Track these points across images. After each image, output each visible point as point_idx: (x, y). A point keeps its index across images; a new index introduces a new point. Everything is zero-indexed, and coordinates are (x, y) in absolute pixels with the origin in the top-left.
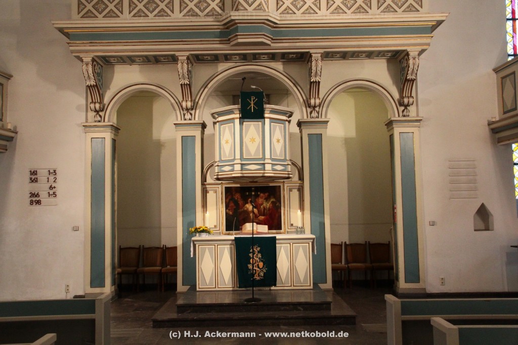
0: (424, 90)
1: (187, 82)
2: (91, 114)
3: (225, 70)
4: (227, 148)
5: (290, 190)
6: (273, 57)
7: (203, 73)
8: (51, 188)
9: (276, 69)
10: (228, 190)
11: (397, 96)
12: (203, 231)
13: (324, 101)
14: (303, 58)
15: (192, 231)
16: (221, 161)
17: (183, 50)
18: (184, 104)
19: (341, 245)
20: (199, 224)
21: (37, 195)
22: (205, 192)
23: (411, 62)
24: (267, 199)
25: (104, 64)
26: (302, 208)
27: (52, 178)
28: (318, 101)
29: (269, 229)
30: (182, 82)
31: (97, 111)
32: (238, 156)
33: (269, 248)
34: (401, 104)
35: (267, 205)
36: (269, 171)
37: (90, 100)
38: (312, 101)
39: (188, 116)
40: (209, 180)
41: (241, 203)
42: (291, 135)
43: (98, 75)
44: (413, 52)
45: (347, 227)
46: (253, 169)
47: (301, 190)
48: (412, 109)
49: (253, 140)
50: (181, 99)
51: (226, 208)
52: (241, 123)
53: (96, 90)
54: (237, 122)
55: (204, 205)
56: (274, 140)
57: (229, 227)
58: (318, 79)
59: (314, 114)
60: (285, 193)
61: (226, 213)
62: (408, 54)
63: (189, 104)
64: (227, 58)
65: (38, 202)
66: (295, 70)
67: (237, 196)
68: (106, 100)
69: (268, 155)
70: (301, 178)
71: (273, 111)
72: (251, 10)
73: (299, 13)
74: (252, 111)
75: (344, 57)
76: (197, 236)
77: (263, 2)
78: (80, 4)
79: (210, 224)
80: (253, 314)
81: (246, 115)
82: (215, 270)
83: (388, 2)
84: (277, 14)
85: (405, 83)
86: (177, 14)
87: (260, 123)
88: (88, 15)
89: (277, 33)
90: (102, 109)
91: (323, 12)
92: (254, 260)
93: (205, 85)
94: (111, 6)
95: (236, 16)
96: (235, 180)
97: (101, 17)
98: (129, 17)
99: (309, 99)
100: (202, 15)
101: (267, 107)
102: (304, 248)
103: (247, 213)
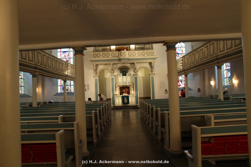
0: (156, 69)
2: (95, 74)
3: (119, 66)
4: (120, 81)
5: (131, 87)
6: (128, 63)
7: (115, 66)
8: (88, 88)
9: (128, 65)
10: (120, 88)
11: (151, 70)
12: (116, 95)
13: (137, 71)
14: (133, 63)
15: (114, 95)
16: (119, 83)
17: (112, 63)
18: (112, 72)
19: (142, 98)
20: (115, 94)
22: (116, 88)
23: (152, 64)
24: (127, 89)
25: (97, 65)
26: (134, 91)
27: (88, 86)
28: (136, 71)
29: (128, 94)
30: (111, 68)
31: (96, 74)
32: (122, 82)
33: (128, 98)
34: (151, 71)
35: (127, 90)
36: (127, 84)
37: (94, 72)
38: (135, 71)
39: (112, 74)
40: (117, 86)
41: (122, 90)
42: (131, 77)
43: (96, 67)
44: (153, 62)
45: (143, 94)
46: (125, 84)
47: (133, 87)
48: (153, 72)
49: (125, 79)
51: (120, 91)
52: (123, 76)
53: (96, 70)
55: (116, 90)
56: (128, 79)
57: (120, 94)
58: (136, 67)
59: (136, 73)
60: (130, 88)
61: (120, 92)
62: (152, 63)
63: (113, 72)
64: (119, 64)
65: (86, 90)
66: (132, 65)
67: (122, 89)
68: (97, 72)
69: (127, 82)
70: (133, 85)
71: (128, 74)
72: (123, 56)
73: (132, 56)
74: (124, 74)
75: (141, 63)
76: (115, 96)
77: (126, 54)
78: (93, 55)
79: (117, 94)
80: (125, 108)
81: (123, 75)
82: (118, 102)
83: (148, 53)
84: (128, 56)
85: (152, 67)
86: (110, 56)
87: (126, 76)
88: (95, 57)
89: (128, 59)
90: (97, 73)
91: (137, 55)
92: (125, 100)
93: (115, 68)
94: (99, 55)
95: (121, 57)
96: (121, 86)
97: (97, 57)
98: (102, 57)
99: (134, 71)
100: (115, 56)
101: (127, 74)
102: (134, 98)
103: (124, 92)
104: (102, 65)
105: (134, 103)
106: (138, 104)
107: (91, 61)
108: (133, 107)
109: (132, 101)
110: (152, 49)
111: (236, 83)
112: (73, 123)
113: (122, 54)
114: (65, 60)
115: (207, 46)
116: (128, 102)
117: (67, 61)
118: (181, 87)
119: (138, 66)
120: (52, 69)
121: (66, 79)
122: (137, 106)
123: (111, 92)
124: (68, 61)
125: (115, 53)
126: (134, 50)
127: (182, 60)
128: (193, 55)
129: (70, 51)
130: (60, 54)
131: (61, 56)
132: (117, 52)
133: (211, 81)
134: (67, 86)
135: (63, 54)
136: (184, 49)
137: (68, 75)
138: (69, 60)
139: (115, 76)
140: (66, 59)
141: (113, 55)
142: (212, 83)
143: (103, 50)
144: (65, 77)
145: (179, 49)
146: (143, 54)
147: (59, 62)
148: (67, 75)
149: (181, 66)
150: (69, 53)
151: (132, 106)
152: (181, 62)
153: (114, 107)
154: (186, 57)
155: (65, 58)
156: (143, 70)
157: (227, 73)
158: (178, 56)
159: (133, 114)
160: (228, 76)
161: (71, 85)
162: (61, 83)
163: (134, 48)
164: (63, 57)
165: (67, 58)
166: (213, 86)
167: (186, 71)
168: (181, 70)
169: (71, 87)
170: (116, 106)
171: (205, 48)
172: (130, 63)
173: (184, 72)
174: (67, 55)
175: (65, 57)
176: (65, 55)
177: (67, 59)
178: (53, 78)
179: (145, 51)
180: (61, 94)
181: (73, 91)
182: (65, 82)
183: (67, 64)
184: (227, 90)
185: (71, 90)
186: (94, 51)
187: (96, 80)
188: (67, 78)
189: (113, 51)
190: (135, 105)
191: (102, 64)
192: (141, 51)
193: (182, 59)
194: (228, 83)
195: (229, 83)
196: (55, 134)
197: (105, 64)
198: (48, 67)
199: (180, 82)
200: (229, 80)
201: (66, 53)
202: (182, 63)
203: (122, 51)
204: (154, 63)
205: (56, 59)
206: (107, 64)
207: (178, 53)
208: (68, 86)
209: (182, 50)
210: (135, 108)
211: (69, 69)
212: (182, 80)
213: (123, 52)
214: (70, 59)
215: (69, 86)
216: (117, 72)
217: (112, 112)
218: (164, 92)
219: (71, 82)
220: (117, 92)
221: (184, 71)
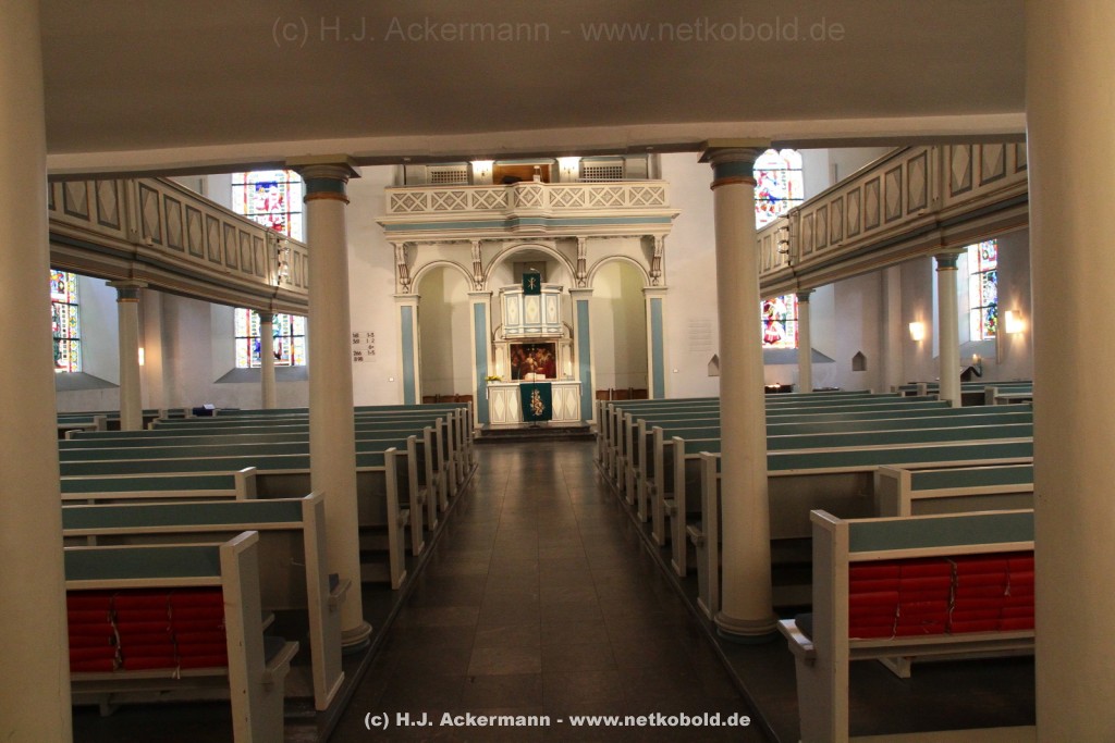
0: (670, 265)
1: (478, 260)
2: (400, 287)
3: (509, 249)
4: (512, 316)
5: (563, 346)
6: (547, 239)
7: (491, 251)
8: (370, 347)
9: (551, 248)
11: (648, 269)
12: (496, 379)
13: (589, 273)
14: (573, 240)
15: (484, 381)
16: (508, 325)
17: (475, 236)
18: (476, 278)
19: (608, 392)
20: (490, 374)
21: (359, 353)
22: (494, 348)
23: (656, 244)
24: (544, 354)
25: (410, 247)
26: (573, 360)
27: (370, 339)
28: (584, 274)
29: (547, 377)
30: (475, 261)
31: (405, 284)
32: (521, 322)
33: (546, 391)
34: (652, 276)
35: (545, 358)
36: (545, 334)
37: (399, 276)
38: (580, 274)
39: (479, 287)
40: (497, 339)
41: (523, 357)
42: (563, 300)
43: (406, 255)
44: (658, 236)
45: (613, 376)
46: (533, 333)
47: (571, 346)
48: (661, 281)
49: (533, 310)
50: (473, 273)
51: (512, 362)
52: (524, 297)
53: (405, 268)
54: (520, 295)
55: (494, 359)
56: (549, 309)
57: (514, 377)
58: (583, 257)
59: (582, 284)
60: (558, 349)
61: (512, 367)
62: (654, 238)
63: (480, 278)
64: (510, 240)
65: (361, 359)
66: (565, 248)
67: (520, 352)
68: (411, 275)
69: (544, 321)
70: (572, 336)
71: (547, 288)
72: (529, 205)
73: (567, 206)
74: (532, 289)
75: (605, 237)
76: (490, 383)
77: (539, 199)
78: (393, 199)
79: (499, 375)
80: (534, 435)
81: (528, 291)
82: (505, 409)
83: (639, 196)
84: (550, 206)
85: (654, 259)
86: (470, 207)
87: (537, 297)
88: (400, 209)
89: (550, 222)
90: (409, 283)
91: (587, 205)
92: (535, 401)
93: (492, 262)
94: (418, 202)
95: (518, 212)
96: (519, 339)
97: (409, 210)
98: (432, 210)
99: (577, 272)
100: (490, 207)
101: (543, 285)
102: (573, 391)
103: (528, 365)
104: (435, 247)
105: (571, 413)
106: (589, 422)
107: (383, 226)
108: (569, 433)
109: (564, 406)
110: (657, 175)
111: (1018, 334)
112: (300, 502)
113: (521, 197)
114: (265, 222)
115: (898, 164)
116: (548, 413)
117: (275, 226)
118: (780, 345)
119: (591, 251)
120: (206, 262)
121: (271, 307)
122: (587, 428)
123: (474, 366)
124: (281, 225)
125: (490, 191)
126: (576, 181)
127: (788, 228)
128: (835, 205)
129: (288, 183)
130: (245, 195)
131: (248, 205)
132: (502, 188)
133: (913, 320)
134: (277, 339)
135: (256, 194)
136: (797, 179)
137: (279, 292)
138: (286, 224)
139: (491, 294)
140: (271, 219)
141: (482, 200)
142: (918, 330)
143: (439, 179)
144: (267, 301)
145: (775, 177)
146: (616, 197)
147: (240, 231)
148: (273, 291)
149: (782, 252)
150: (285, 192)
151: (565, 429)
152: (784, 235)
153: (484, 432)
154: (803, 213)
155: (265, 212)
156: (615, 269)
157: (983, 289)
158: (771, 209)
159: (568, 464)
160: (987, 304)
161: (292, 336)
162: (251, 324)
163: (575, 171)
164: (259, 209)
165: (275, 211)
166: (921, 345)
167: (803, 275)
168: (783, 273)
169: (292, 343)
170: (493, 428)
171: (886, 174)
172: (559, 240)
173: (794, 281)
174: (277, 198)
175: (267, 208)
176: (267, 201)
177: (277, 219)
178: (213, 305)
179: (627, 187)
180: (249, 375)
181: (302, 360)
182: (266, 319)
183: (274, 241)
184: (979, 360)
185: (293, 356)
186: (396, 184)
187: (405, 311)
188: (275, 301)
189: (480, 183)
190: (579, 425)
191: (433, 243)
192: (607, 187)
193: (786, 222)
194: (985, 330)
195: (991, 332)
196: (218, 547)
197: (446, 242)
198: (191, 253)
199: (775, 324)
200: (991, 320)
201: (272, 188)
202: (788, 243)
203: (521, 185)
204: (663, 237)
205: (223, 218)
206: (453, 242)
207: (774, 195)
208: (283, 340)
209: (790, 184)
210: (577, 436)
211: (285, 263)
212: (784, 315)
213: (525, 186)
214: (289, 220)
215: (285, 337)
216: (499, 279)
217: (477, 455)
218: (706, 368)
219: (292, 320)
220: (501, 366)
221: (795, 274)
